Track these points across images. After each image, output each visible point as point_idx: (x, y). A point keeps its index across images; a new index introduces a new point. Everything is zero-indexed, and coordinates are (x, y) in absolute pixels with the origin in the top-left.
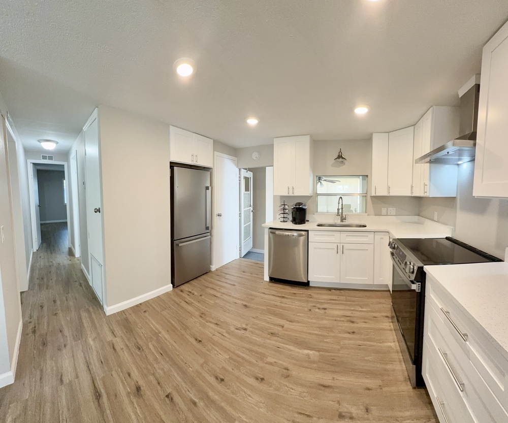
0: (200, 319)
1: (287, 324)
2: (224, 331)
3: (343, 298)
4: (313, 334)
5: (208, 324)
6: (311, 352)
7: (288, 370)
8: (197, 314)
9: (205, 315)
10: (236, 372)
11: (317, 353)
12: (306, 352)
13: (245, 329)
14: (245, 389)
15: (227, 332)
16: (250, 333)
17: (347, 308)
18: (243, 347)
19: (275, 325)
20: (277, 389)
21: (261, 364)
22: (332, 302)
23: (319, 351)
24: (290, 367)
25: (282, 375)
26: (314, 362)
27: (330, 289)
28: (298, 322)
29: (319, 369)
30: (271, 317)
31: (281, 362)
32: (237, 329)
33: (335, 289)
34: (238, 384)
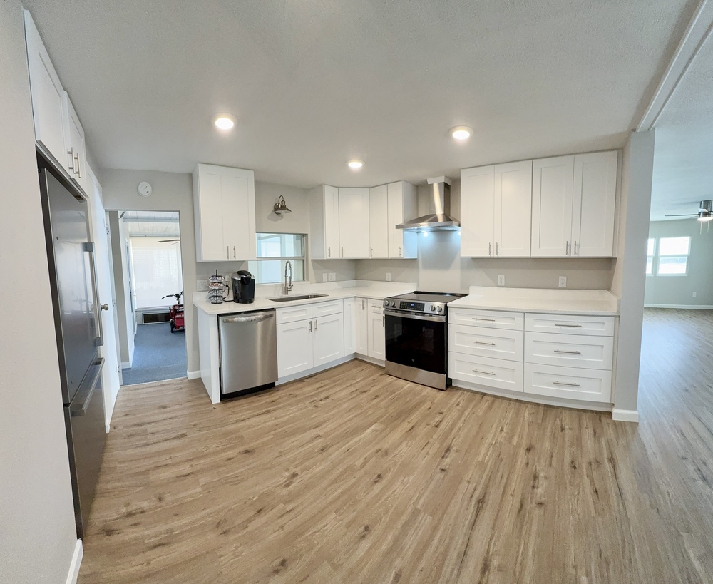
0: (232, 537)
1: (320, 431)
2: (282, 505)
3: (326, 382)
4: (352, 419)
5: (251, 526)
6: (373, 427)
7: (379, 450)
8: (212, 537)
9: (225, 521)
10: (360, 507)
11: (377, 424)
12: (369, 430)
13: (295, 475)
14: (385, 497)
15: (286, 502)
16: (305, 472)
17: (345, 386)
18: (326, 489)
19: (309, 442)
20: (395, 465)
21: (359, 474)
22: (323, 389)
23: (376, 422)
24: (378, 447)
25: (383, 456)
26: (384, 430)
27: (301, 380)
28: (325, 422)
29: (393, 429)
30: (293, 439)
31: (368, 453)
32: (287, 485)
33: (306, 378)
34: (377, 505)
